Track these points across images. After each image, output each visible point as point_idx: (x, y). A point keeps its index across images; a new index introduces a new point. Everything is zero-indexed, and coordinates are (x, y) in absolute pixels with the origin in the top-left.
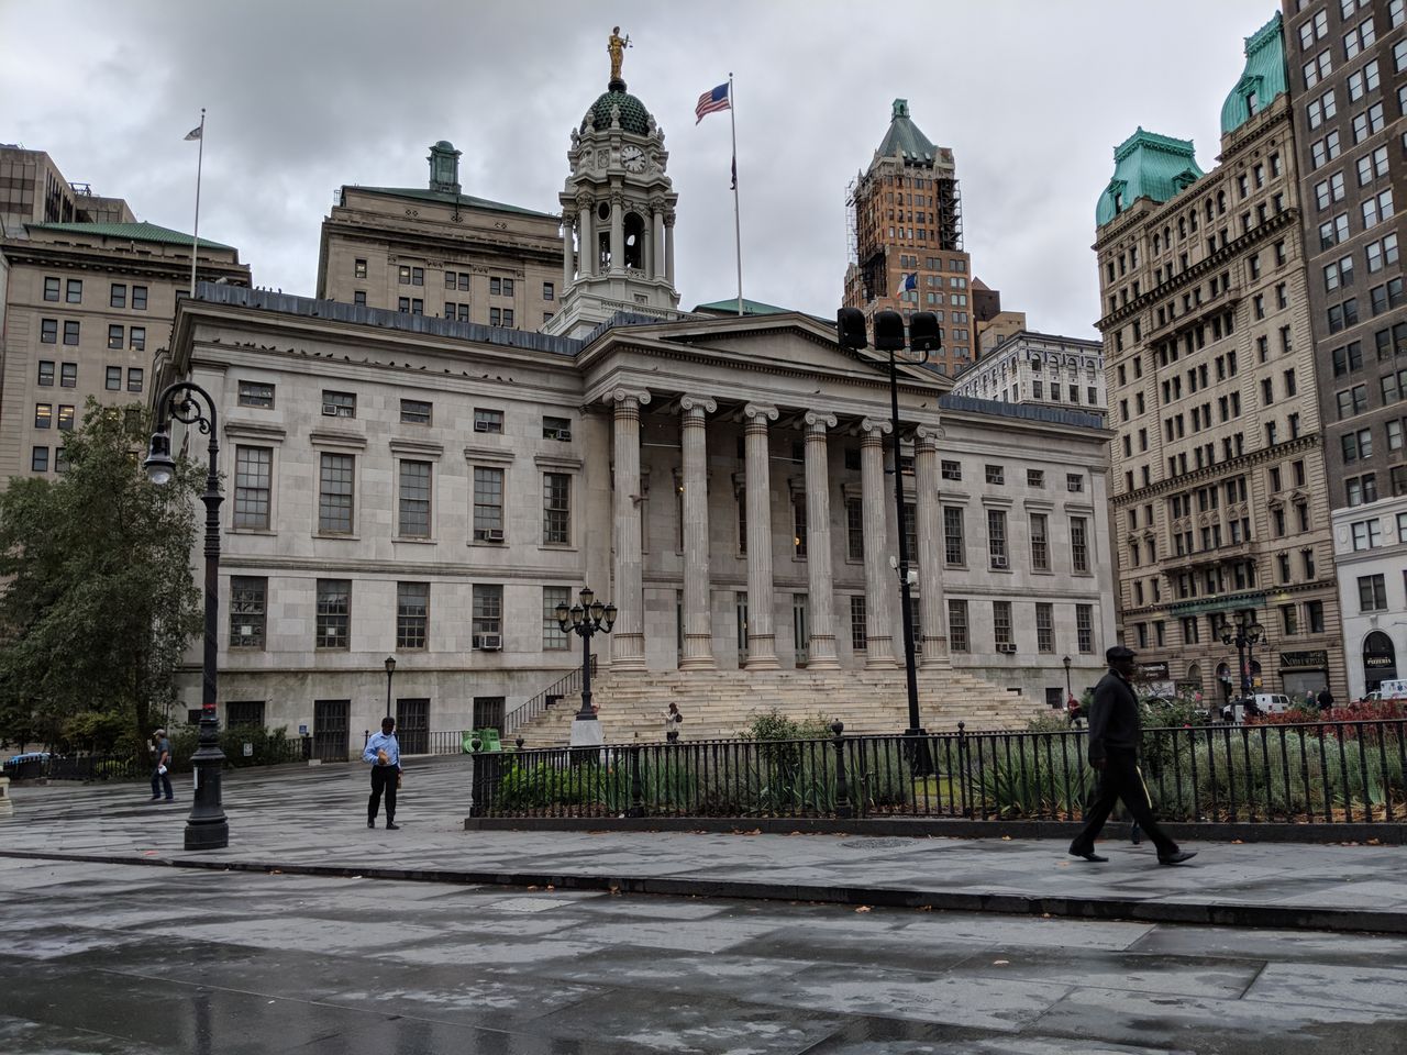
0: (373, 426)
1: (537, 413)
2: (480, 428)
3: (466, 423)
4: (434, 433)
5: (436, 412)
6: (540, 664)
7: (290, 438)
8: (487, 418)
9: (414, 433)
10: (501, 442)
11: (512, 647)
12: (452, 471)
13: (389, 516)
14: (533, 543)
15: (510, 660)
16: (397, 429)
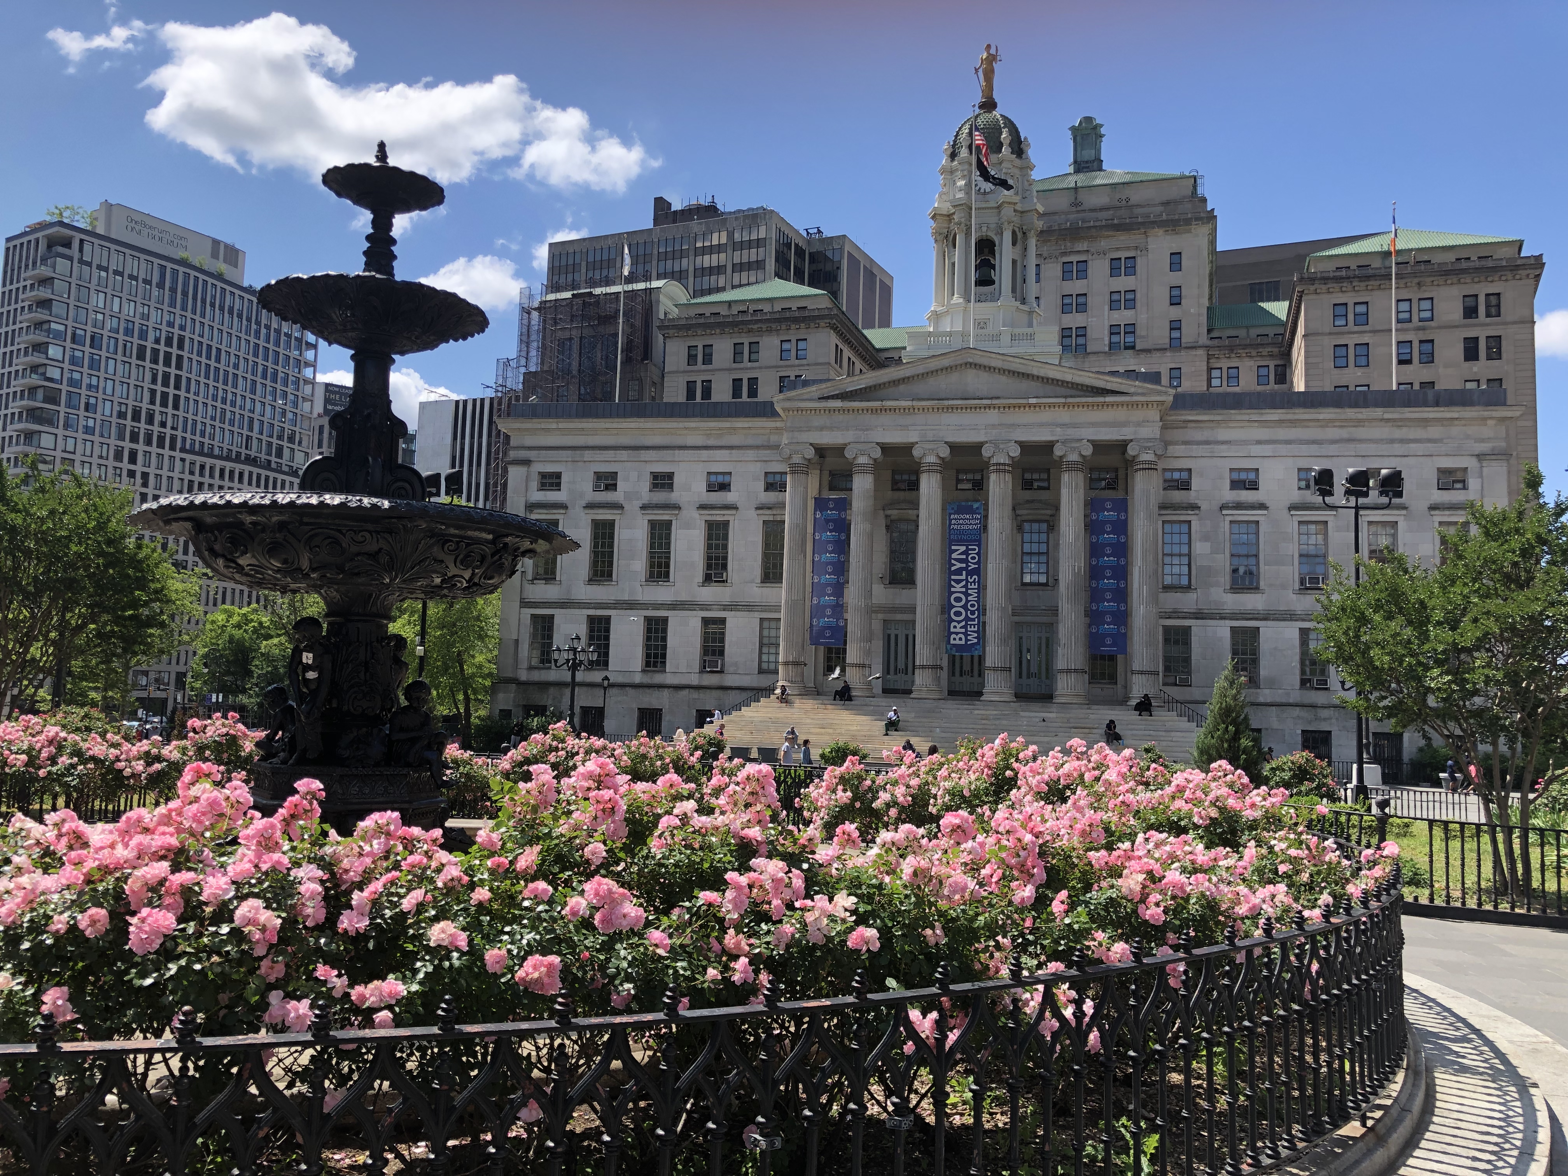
0: (628, 495)
1: (759, 469)
2: (711, 488)
3: (700, 486)
4: (675, 496)
5: (676, 480)
6: (755, 684)
7: (571, 511)
8: (720, 479)
9: (661, 497)
10: (730, 497)
11: (732, 669)
12: (688, 526)
13: (640, 565)
14: (752, 581)
15: (729, 680)
16: (645, 493)
